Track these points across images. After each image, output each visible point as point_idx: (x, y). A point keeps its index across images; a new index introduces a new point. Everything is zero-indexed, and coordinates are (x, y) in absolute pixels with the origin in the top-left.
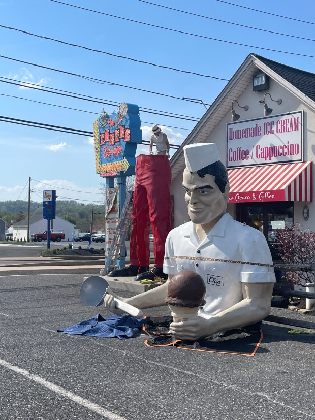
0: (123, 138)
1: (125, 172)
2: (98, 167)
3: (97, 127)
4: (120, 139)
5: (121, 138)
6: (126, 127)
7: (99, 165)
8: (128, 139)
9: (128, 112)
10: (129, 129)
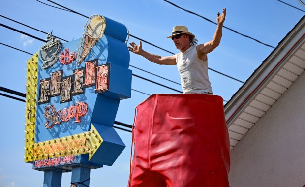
0: (92, 85)
1: (90, 156)
2: (30, 150)
3: (35, 67)
4: (84, 88)
5: (87, 86)
6: (100, 62)
7: (32, 143)
8: (102, 86)
9: (106, 33)
10: (106, 65)
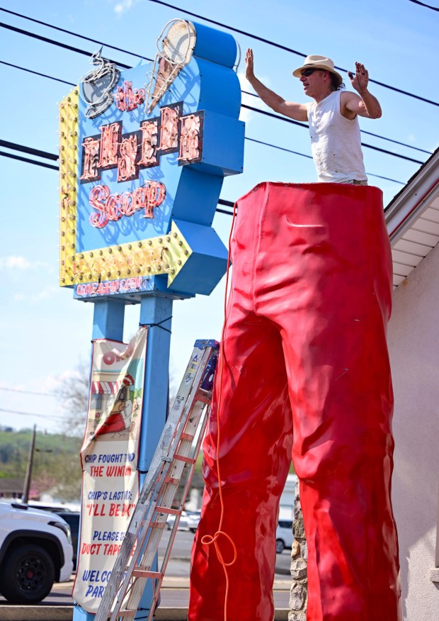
0: (172, 150)
1: (171, 279)
2: (69, 264)
3: (74, 114)
4: (158, 155)
5: (164, 152)
6: (186, 109)
7: (71, 253)
8: (191, 153)
9: (196, 53)
10: (196, 114)
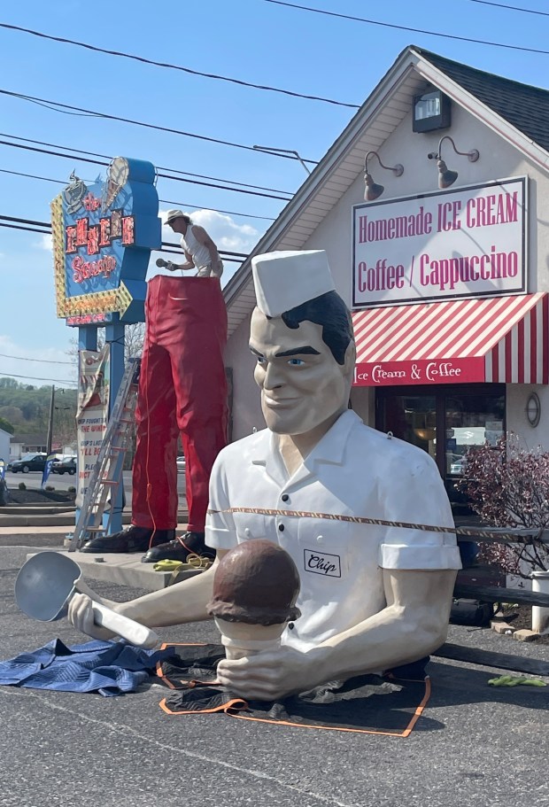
0: (118, 237)
1: (121, 315)
2: (61, 304)
3: (60, 212)
4: (111, 240)
5: (115, 238)
6: (126, 213)
7: (63, 298)
8: (129, 241)
9: (130, 178)
10: (131, 216)
